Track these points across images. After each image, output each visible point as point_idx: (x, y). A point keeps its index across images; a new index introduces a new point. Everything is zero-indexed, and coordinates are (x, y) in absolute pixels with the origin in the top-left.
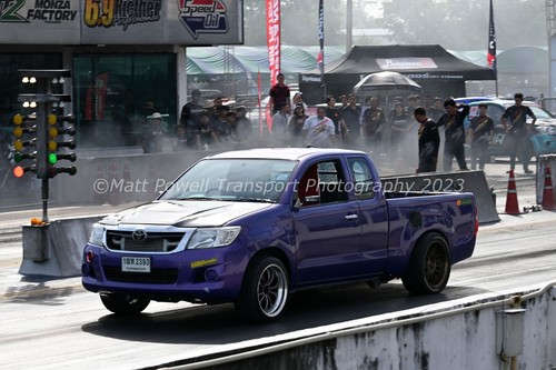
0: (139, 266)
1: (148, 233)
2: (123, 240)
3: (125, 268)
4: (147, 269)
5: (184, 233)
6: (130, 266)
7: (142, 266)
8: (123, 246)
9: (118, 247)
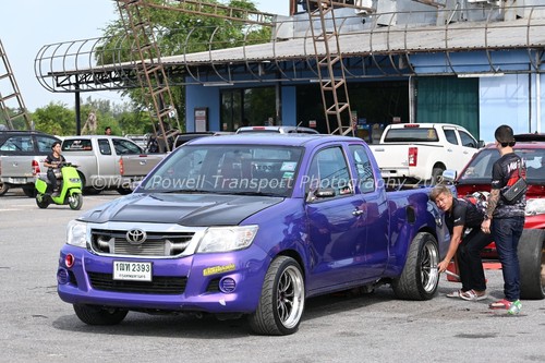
0: (136, 273)
1: (148, 233)
2: (113, 240)
3: (118, 275)
4: (147, 277)
5: (193, 234)
6: (125, 272)
7: (141, 273)
8: (112, 248)
9: (106, 250)
